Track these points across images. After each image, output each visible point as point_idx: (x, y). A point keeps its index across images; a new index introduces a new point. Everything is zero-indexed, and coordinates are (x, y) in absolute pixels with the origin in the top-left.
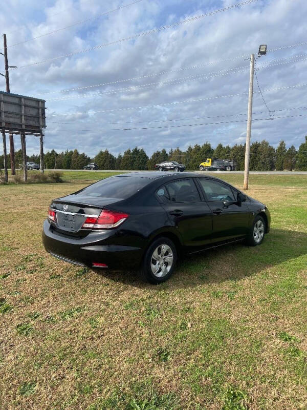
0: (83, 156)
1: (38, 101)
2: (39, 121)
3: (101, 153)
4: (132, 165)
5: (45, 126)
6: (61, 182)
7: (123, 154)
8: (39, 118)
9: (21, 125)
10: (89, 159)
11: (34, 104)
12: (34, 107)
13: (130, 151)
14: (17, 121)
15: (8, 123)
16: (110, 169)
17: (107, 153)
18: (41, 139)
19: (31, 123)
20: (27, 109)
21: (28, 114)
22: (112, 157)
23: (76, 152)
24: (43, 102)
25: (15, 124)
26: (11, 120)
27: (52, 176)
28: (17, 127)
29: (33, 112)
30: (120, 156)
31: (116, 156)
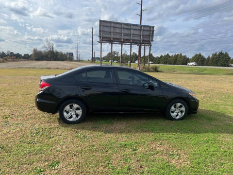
0: (185, 57)
1: (150, 27)
2: (150, 38)
3: (196, 55)
4: (217, 63)
5: (153, 41)
6: (158, 71)
7: (211, 56)
8: (150, 36)
9: (140, 41)
10: (188, 59)
11: (148, 29)
12: (148, 31)
13: (216, 54)
14: (138, 38)
15: (133, 40)
16: (201, 65)
17: (200, 55)
18: (150, 47)
19: (146, 39)
20: (144, 32)
21: (145, 34)
22: (203, 57)
23: (181, 54)
24: (153, 27)
25: (137, 40)
26: (136, 38)
27: (153, 68)
28: (138, 42)
29: (147, 33)
30: (209, 57)
31: (206, 57)
